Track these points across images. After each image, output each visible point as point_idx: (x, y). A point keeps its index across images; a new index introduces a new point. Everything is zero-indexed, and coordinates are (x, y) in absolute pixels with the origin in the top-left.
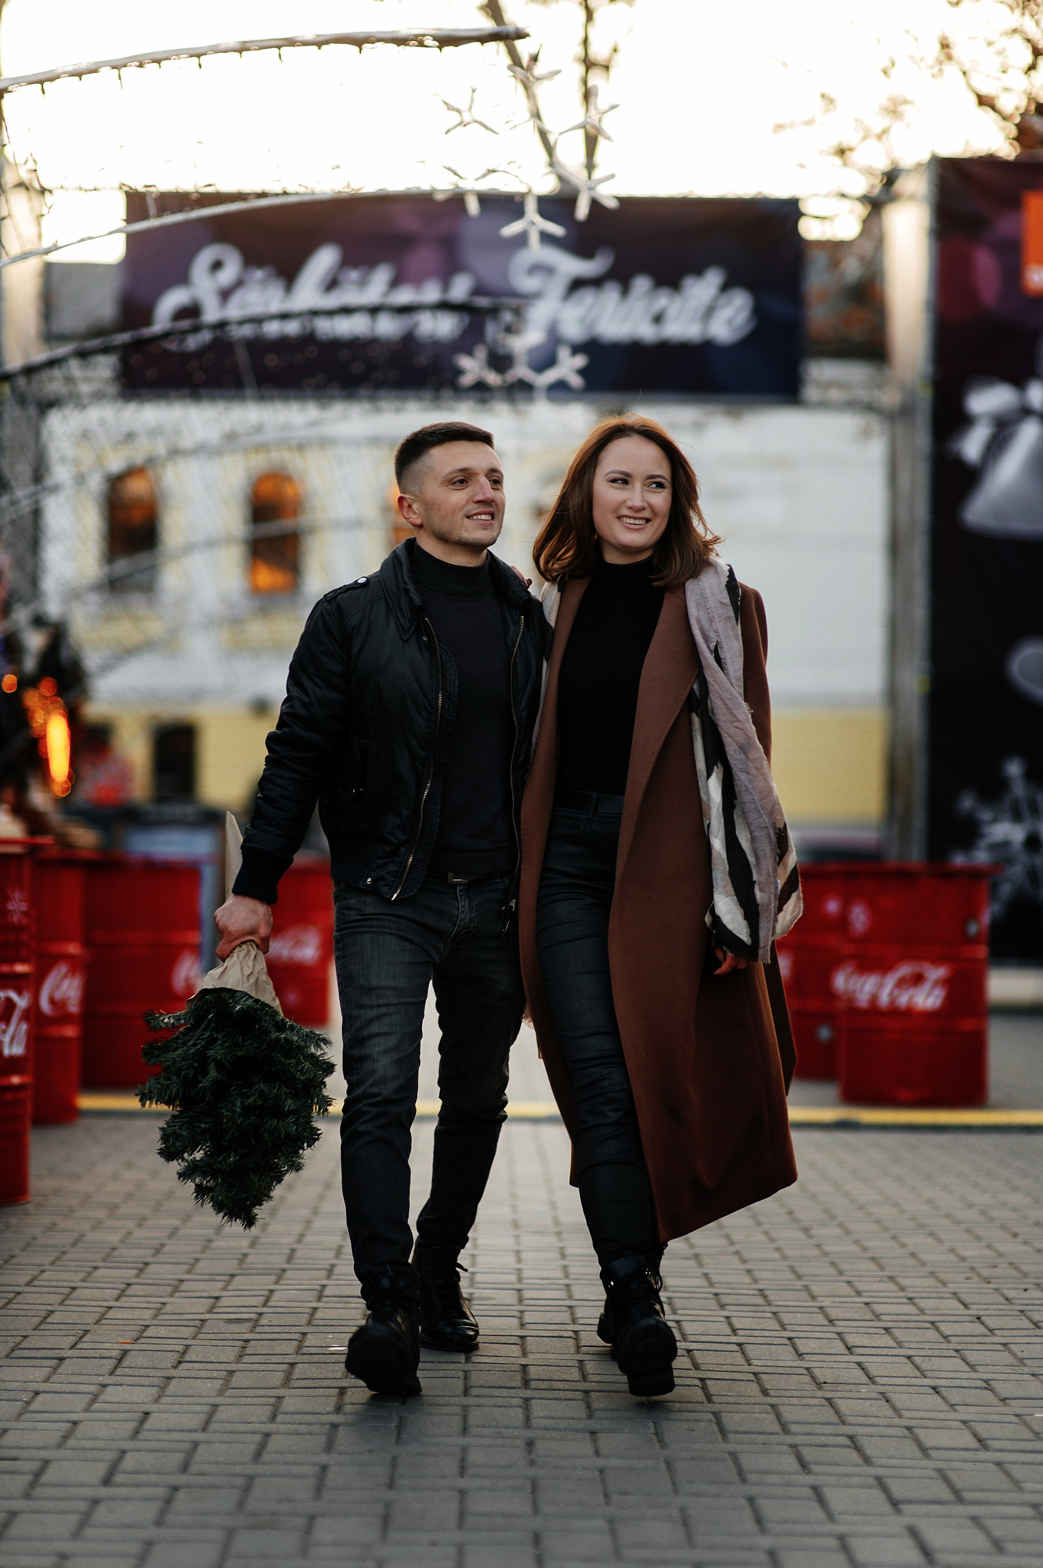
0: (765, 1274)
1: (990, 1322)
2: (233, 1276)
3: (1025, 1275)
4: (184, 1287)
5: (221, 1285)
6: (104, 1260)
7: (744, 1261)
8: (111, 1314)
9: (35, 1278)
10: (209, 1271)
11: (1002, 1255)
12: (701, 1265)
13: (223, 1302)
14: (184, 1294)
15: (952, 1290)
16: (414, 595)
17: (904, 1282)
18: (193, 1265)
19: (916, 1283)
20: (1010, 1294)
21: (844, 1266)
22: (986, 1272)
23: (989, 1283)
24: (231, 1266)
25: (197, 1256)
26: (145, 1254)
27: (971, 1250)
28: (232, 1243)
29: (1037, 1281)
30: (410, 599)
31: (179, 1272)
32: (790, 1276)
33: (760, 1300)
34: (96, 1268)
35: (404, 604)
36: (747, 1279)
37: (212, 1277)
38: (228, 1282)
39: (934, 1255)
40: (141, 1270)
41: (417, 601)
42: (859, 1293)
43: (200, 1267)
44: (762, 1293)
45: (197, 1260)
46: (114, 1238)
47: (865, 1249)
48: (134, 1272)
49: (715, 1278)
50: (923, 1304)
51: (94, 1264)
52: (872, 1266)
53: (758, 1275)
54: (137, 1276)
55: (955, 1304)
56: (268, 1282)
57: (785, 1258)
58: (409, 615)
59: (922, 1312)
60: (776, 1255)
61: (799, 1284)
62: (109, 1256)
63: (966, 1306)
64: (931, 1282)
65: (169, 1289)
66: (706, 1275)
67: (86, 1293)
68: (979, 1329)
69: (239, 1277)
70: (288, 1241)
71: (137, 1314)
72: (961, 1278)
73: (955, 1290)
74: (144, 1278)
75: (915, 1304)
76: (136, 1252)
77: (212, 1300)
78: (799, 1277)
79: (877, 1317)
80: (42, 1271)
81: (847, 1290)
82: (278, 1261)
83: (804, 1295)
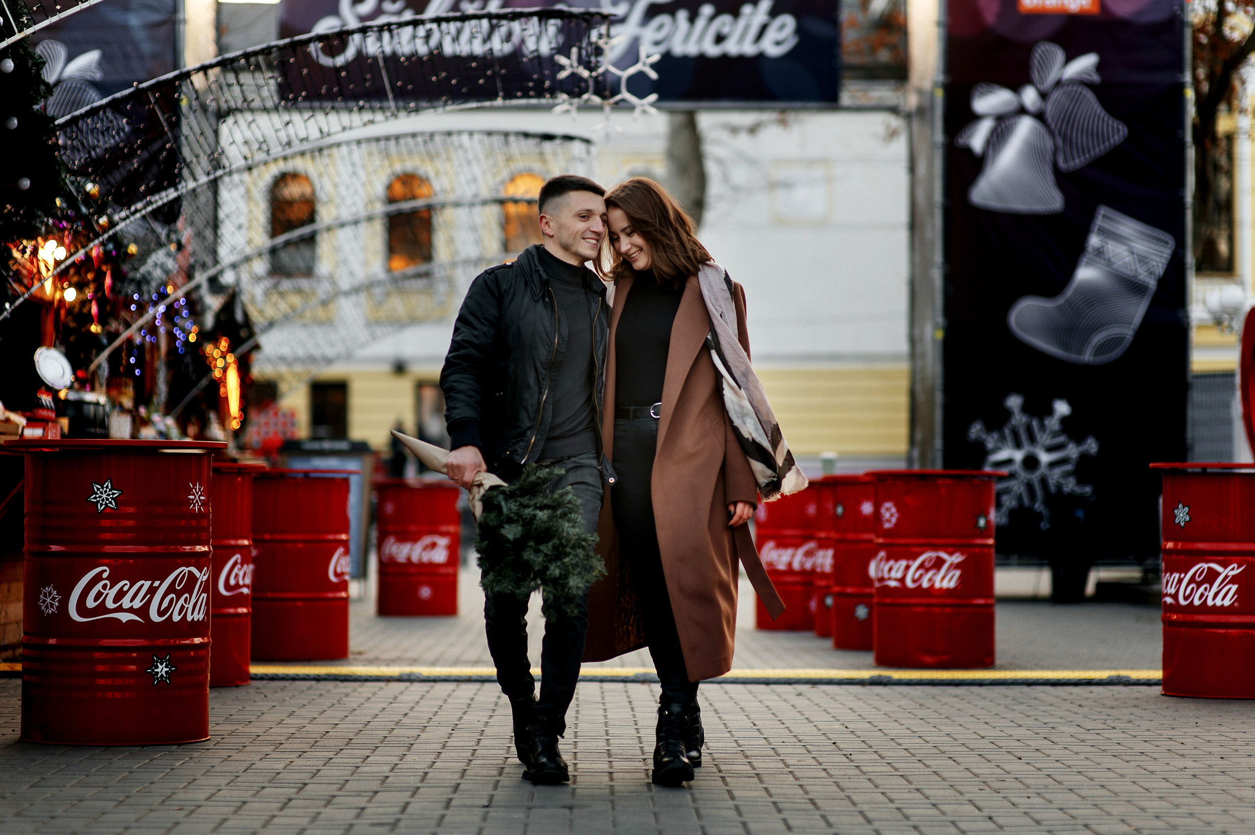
0: (814, 788)
1: (1000, 821)
2: (376, 792)
3: (1028, 787)
4: (336, 800)
5: (366, 799)
6: (270, 782)
7: (797, 779)
8: (276, 820)
9: (213, 795)
10: (356, 789)
11: (1008, 773)
12: (761, 782)
13: (367, 811)
14: (335, 806)
15: (968, 798)
16: (542, 272)
17: (928, 792)
18: (344, 785)
19: (937, 792)
20: (1015, 800)
21: (878, 782)
22: (995, 785)
23: (998, 793)
24: (375, 785)
25: (347, 778)
26: (305, 777)
27: (983, 769)
28: (376, 769)
29: (1038, 791)
30: (540, 276)
31: (332, 790)
32: (835, 788)
33: (811, 806)
34: (263, 788)
35: (536, 279)
36: (800, 791)
37: (359, 793)
38: (372, 797)
39: (952, 772)
40: (301, 789)
41: (545, 276)
42: (891, 801)
43: (349, 786)
44: (812, 801)
45: (347, 781)
46: (280, 766)
47: (896, 769)
48: (295, 790)
49: (773, 791)
50: (945, 808)
51: (263, 785)
52: (902, 781)
53: (808, 788)
54: (298, 793)
55: (970, 808)
56: (404, 796)
57: (831, 776)
58: (539, 285)
59: (944, 814)
60: (824, 774)
61: (842, 795)
62: (275, 778)
63: (979, 809)
64: (951, 792)
65: (323, 802)
66: (766, 789)
67: (256, 805)
68: (991, 826)
69: (381, 793)
70: (423, 766)
71: (297, 820)
72: (976, 789)
73: (971, 799)
74: (303, 794)
75: (938, 809)
76: (298, 776)
77: (359, 810)
78: (842, 790)
79: (907, 817)
80: (219, 790)
81: (882, 798)
82: (414, 781)
83: (847, 802)
